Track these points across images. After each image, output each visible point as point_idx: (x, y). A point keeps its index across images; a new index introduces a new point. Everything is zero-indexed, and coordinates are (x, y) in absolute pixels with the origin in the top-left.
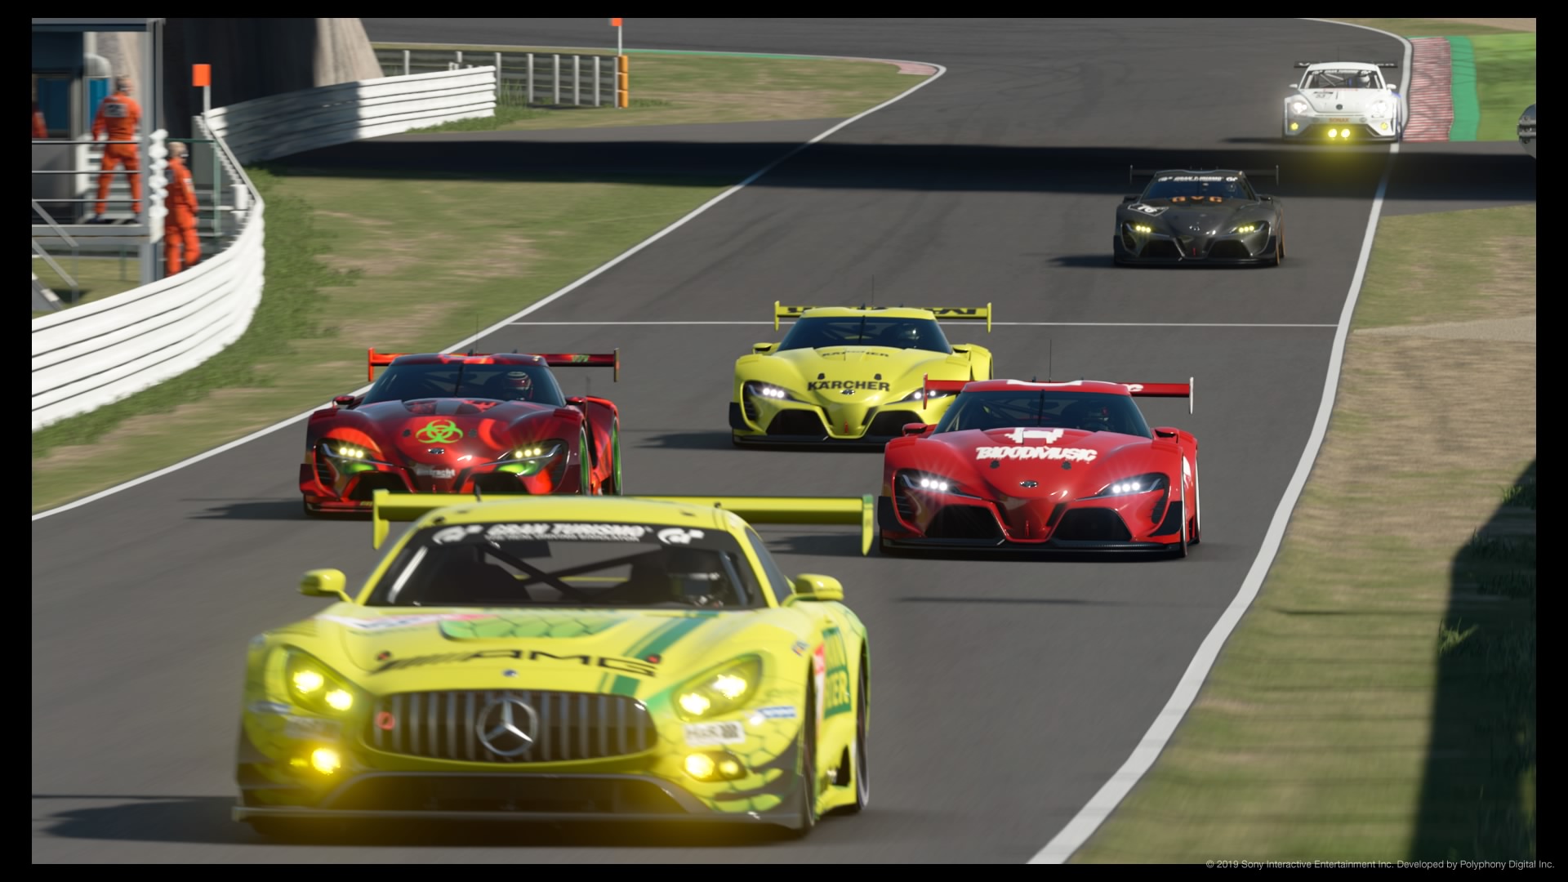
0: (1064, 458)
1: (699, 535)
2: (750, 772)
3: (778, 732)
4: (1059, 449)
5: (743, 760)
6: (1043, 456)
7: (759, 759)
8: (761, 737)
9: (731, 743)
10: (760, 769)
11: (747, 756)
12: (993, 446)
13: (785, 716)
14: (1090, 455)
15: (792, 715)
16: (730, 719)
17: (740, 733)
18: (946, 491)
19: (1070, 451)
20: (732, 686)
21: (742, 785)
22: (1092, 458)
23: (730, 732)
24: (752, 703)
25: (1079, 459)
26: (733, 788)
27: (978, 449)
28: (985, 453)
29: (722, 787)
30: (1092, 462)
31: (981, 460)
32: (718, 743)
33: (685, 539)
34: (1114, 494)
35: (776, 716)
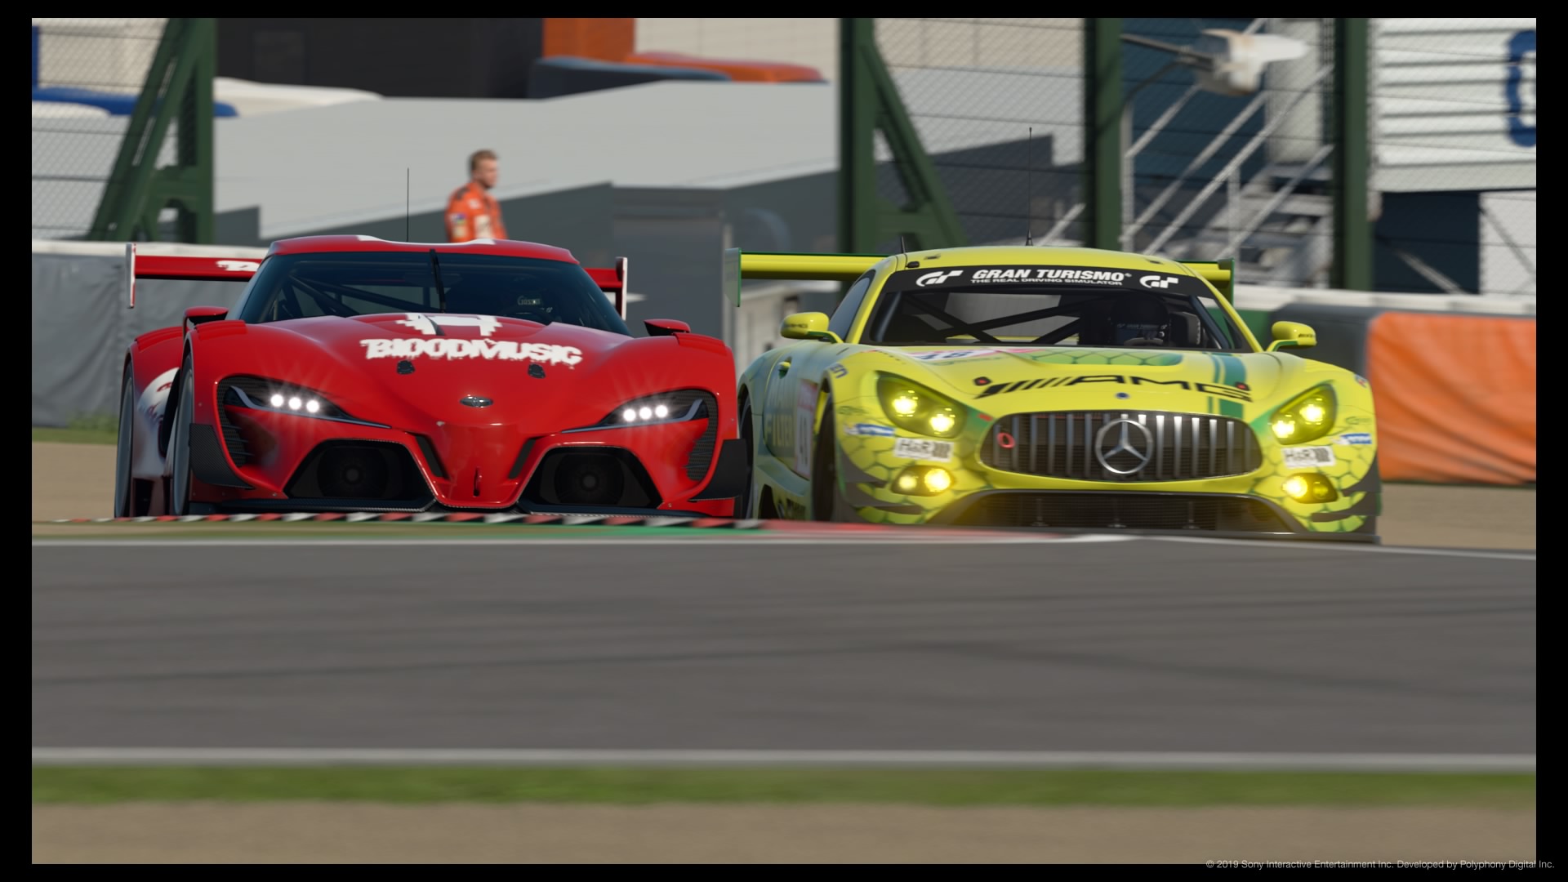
0: (528, 359)
1: (1175, 281)
2: (1340, 494)
3: (1360, 457)
4: (514, 345)
5: (1335, 483)
6: (489, 354)
7: (1347, 482)
8: (1349, 461)
9: (1323, 466)
10: (1349, 492)
11: (1338, 478)
12: (391, 338)
13: (1364, 442)
14: (570, 355)
15: (1369, 442)
16: (1321, 443)
17: (1331, 456)
18: (316, 414)
19: (536, 347)
20: (1313, 414)
21: (1334, 507)
22: (576, 360)
23: (1322, 456)
24: (1334, 430)
25: (554, 361)
26: (1326, 509)
27: (364, 342)
28: (377, 349)
29: (1317, 508)
30: (576, 366)
31: (375, 360)
32: (1312, 465)
33: (1164, 284)
34: (626, 423)
35: (1357, 442)
